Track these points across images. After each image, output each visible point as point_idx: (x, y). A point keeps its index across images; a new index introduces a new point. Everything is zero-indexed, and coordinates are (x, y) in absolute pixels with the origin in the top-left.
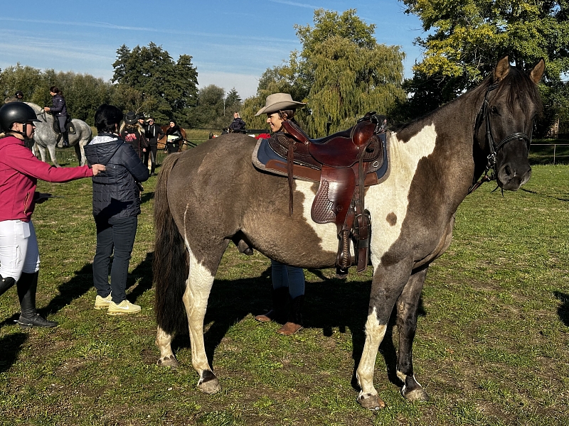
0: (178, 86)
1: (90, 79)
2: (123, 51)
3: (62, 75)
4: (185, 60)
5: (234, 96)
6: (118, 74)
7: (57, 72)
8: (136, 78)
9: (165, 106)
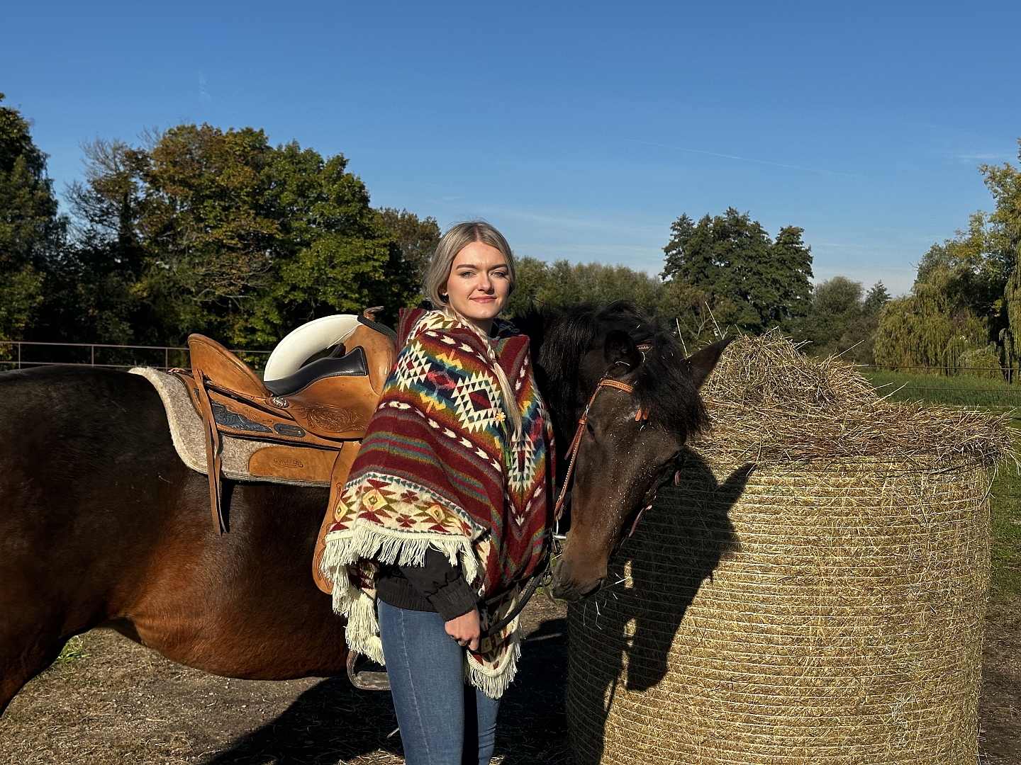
0: (775, 281)
1: (625, 274)
2: (682, 225)
3: (580, 268)
4: (790, 236)
5: (879, 295)
6: (673, 265)
8: (701, 270)
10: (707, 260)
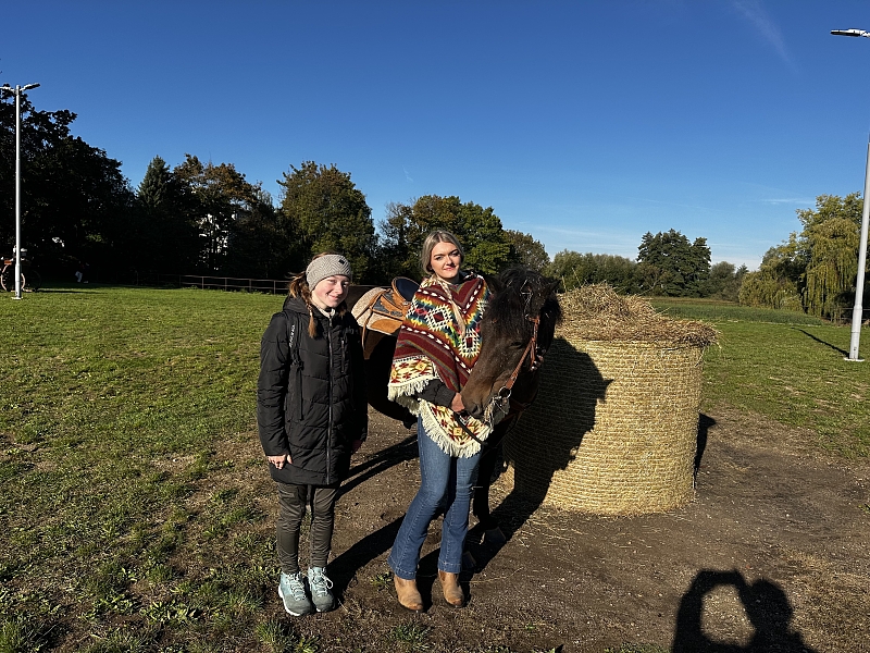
0: (692, 263)
1: (619, 259)
2: (648, 237)
3: (598, 256)
4: (700, 242)
5: (743, 270)
6: (642, 255)
7: (594, 255)
8: (656, 258)
9: (679, 279)
10: (659, 253)
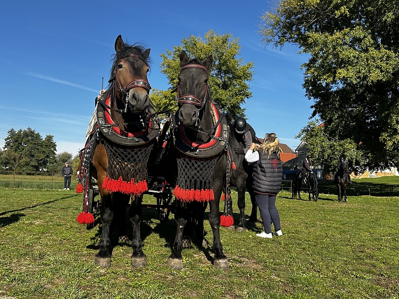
2: (12, 132)
4: (49, 138)
6: (8, 144)
8: (18, 147)
9: (34, 163)
